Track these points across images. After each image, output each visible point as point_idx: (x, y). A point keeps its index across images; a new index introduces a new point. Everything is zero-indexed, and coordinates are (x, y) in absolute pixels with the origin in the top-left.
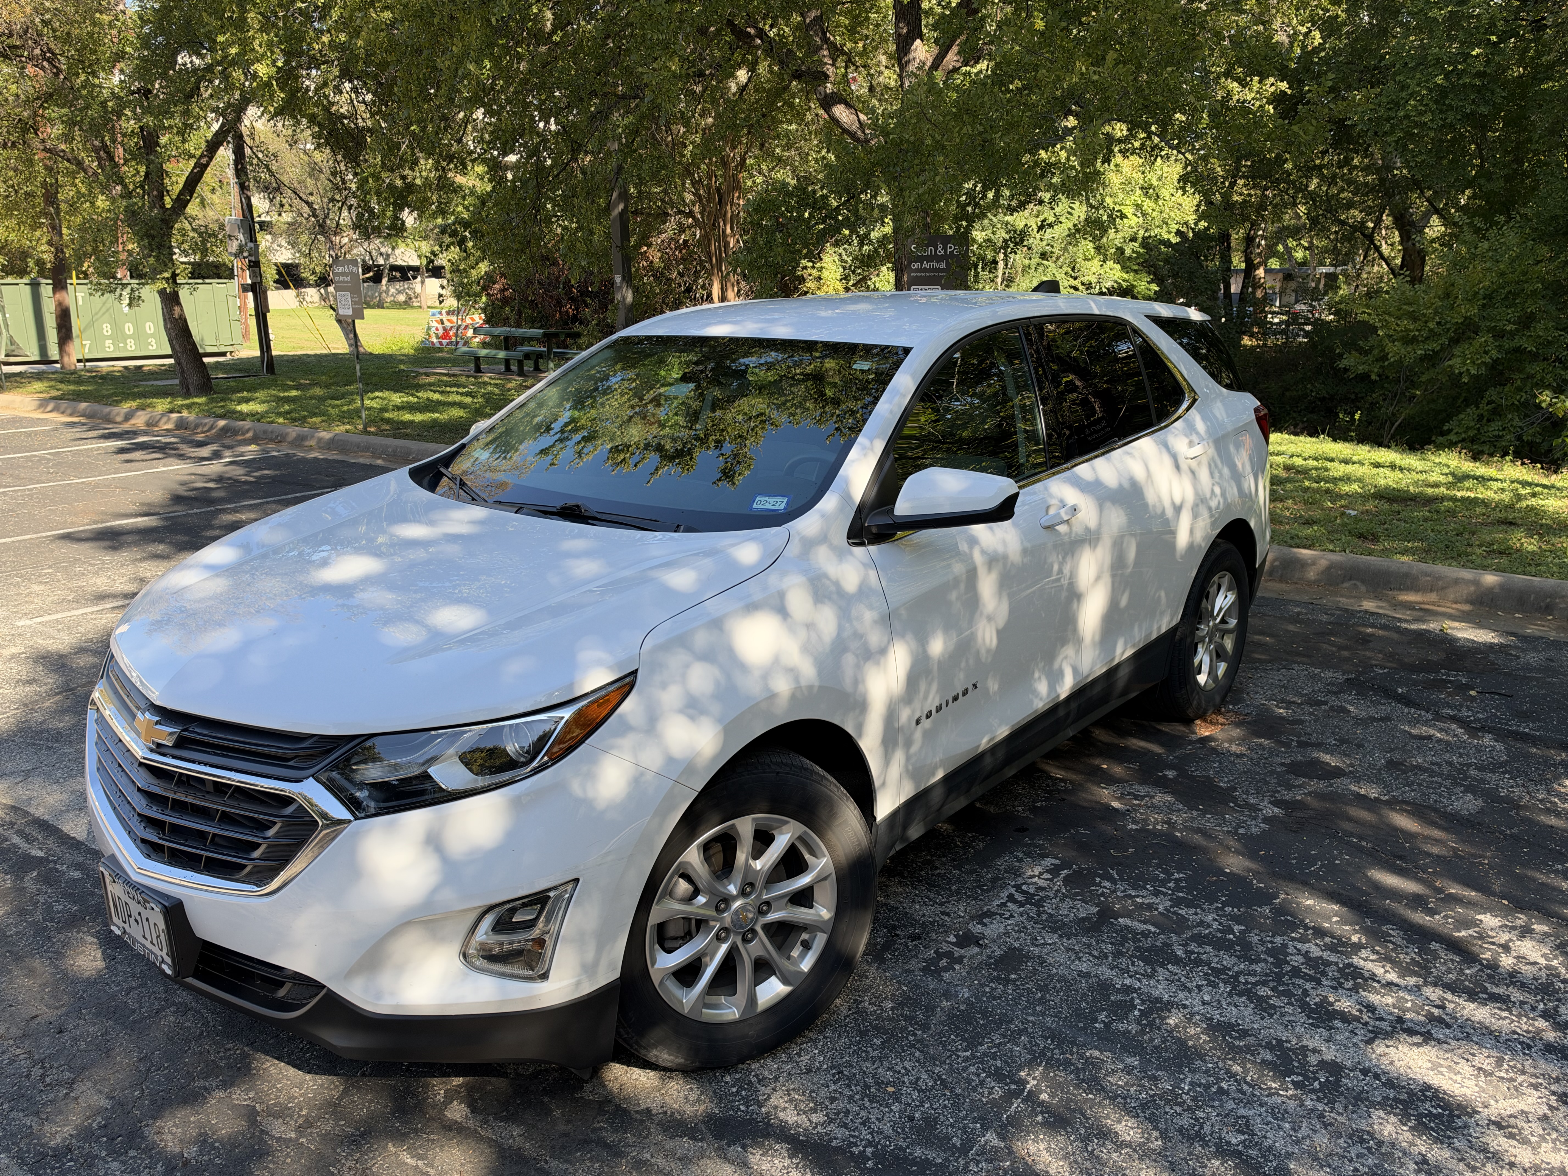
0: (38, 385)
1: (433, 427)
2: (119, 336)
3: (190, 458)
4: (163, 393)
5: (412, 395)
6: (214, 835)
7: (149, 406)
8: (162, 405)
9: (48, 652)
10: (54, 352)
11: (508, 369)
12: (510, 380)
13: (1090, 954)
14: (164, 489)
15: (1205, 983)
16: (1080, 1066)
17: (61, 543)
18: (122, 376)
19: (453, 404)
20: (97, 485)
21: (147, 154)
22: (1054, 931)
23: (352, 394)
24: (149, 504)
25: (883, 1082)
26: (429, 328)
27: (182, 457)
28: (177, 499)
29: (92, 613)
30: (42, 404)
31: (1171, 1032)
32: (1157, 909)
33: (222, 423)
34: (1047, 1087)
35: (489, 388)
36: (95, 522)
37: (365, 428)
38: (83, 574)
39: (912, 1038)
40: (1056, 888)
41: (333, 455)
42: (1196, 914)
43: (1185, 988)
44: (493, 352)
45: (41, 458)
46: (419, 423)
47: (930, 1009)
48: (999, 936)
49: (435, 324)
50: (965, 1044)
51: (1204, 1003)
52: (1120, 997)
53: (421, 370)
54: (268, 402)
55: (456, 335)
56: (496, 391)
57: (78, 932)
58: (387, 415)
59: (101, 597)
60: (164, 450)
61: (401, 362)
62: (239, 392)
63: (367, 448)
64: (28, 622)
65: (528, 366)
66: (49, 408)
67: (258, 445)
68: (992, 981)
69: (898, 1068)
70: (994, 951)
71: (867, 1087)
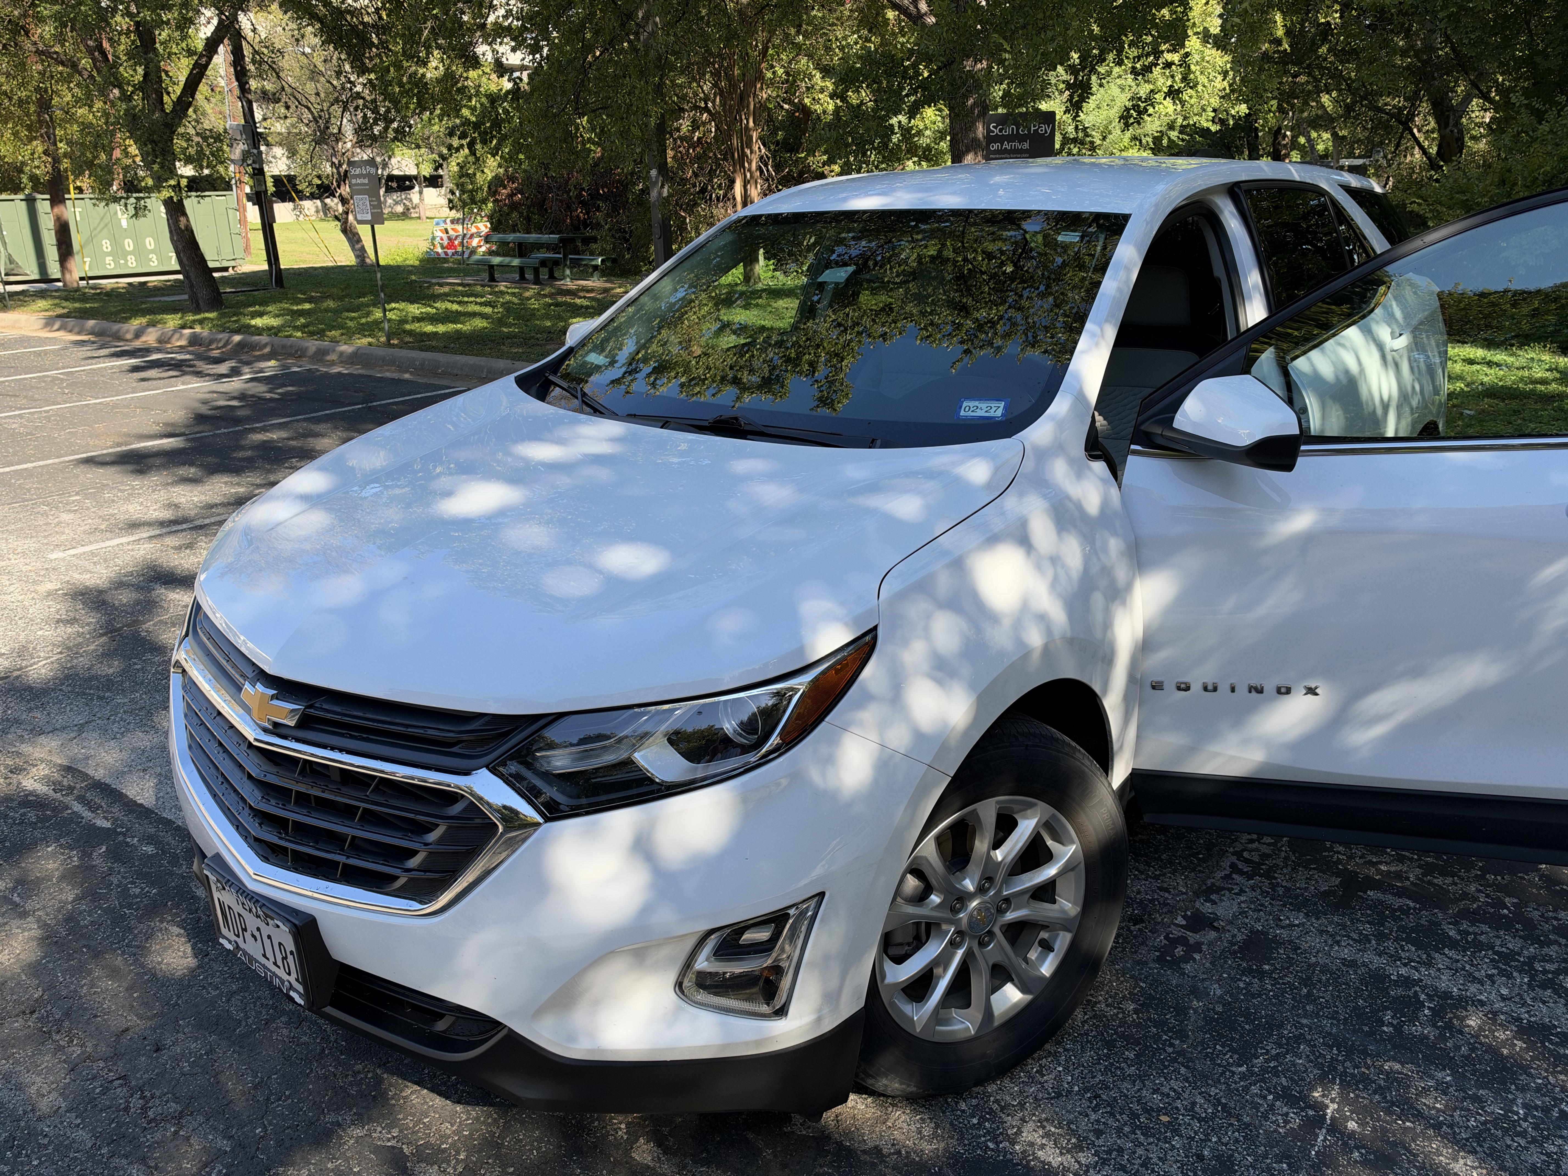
0: (42, 304)
1: (458, 339)
2: (119, 252)
3: (209, 375)
4: (172, 309)
5: (430, 306)
6: (354, 837)
7: (159, 322)
8: (172, 321)
9: (87, 587)
10: (54, 270)
11: (522, 278)
12: (527, 289)
13: (1349, 937)
14: (186, 408)
15: (1495, 972)
16: (1382, 1083)
17: (83, 468)
18: (128, 292)
19: (474, 315)
20: (115, 406)
21: (146, 53)
22: (1297, 908)
23: (368, 306)
24: (173, 425)
25: (1152, 1109)
26: (433, 238)
27: (199, 374)
28: (200, 418)
29: (128, 543)
30: (49, 323)
31: (1477, 1036)
32: (1408, 878)
33: (237, 338)
34: (1352, 1112)
35: (508, 298)
36: (119, 445)
37: (388, 340)
38: (113, 501)
39: (1170, 1050)
40: (1283, 854)
41: (357, 370)
42: (1456, 884)
43: (1474, 980)
44: (507, 260)
45: (54, 379)
46: (444, 334)
47: (1181, 1011)
48: (1235, 917)
49: (439, 234)
50: (1236, 1056)
51: (1504, 998)
52: (1400, 991)
53: (434, 281)
54: (283, 315)
55: (462, 243)
56: (515, 300)
57: (161, 922)
58: (408, 327)
59: (134, 526)
60: (179, 367)
61: (411, 273)
62: (250, 306)
63: (390, 362)
64: (61, 555)
65: (544, 274)
66: (56, 327)
67: (277, 360)
68: (1243, 974)
69: (1165, 1090)
70: (1234, 936)
71: (1134, 1116)
